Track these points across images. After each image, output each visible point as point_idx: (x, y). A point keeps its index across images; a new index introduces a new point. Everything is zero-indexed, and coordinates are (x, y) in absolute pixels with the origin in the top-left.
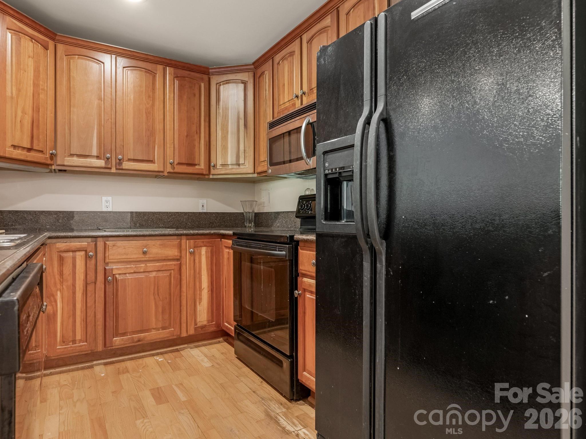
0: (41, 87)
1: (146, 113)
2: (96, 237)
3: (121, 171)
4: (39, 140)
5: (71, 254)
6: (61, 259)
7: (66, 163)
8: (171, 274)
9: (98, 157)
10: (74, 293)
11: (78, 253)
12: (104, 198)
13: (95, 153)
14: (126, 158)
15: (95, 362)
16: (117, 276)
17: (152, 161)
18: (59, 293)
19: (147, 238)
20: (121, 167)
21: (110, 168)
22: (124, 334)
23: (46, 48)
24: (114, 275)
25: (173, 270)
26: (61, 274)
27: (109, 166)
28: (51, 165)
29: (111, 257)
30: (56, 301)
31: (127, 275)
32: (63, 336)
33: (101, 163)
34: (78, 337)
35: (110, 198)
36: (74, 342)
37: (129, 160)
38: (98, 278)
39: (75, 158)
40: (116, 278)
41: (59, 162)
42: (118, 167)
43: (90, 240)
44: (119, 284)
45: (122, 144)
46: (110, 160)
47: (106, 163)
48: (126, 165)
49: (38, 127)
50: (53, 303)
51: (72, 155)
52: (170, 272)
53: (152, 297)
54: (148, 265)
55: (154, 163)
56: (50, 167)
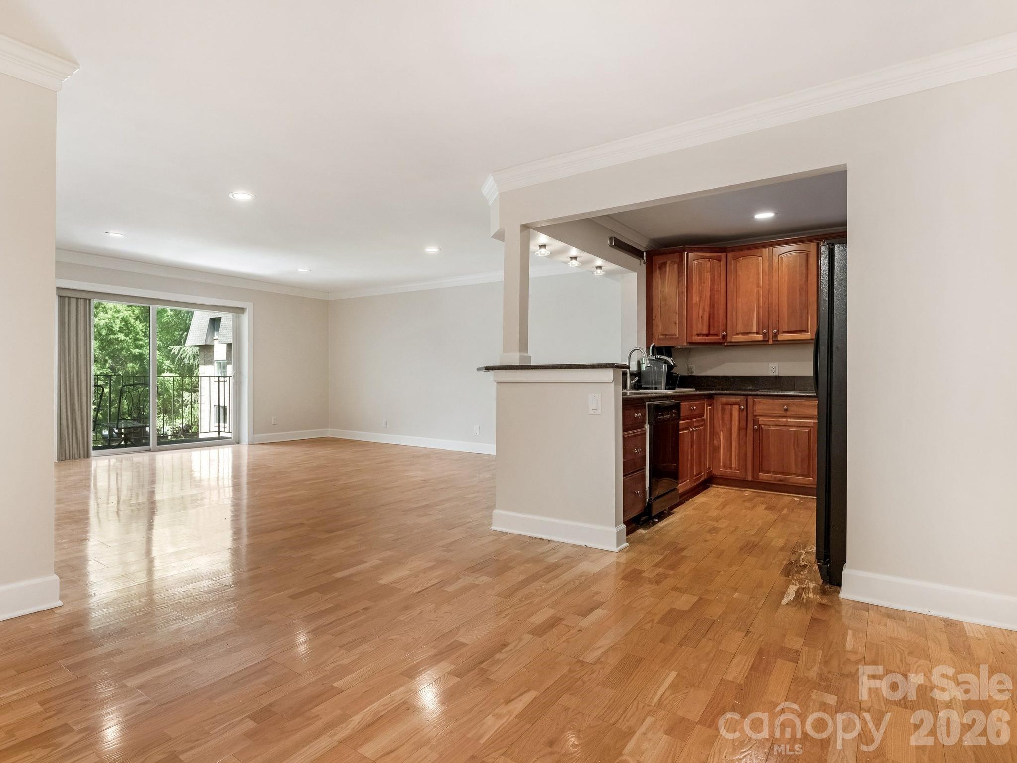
0: (715, 290)
1: (799, 289)
2: (748, 395)
3: (777, 343)
4: (714, 327)
5: (729, 407)
6: (723, 410)
7: (734, 340)
8: (810, 430)
9: (757, 333)
10: (731, 434)
11: (734, 406)
12: (771, 365)
13: (755, 330)
14: (781, 331)
15: (747, 489)
16: (763, 426)
17: (806, 331)
18: (721, 433)
19: (788, 398)
20: (776, 339)
21: (768, 341)
22: (768, 472)
23: (719, 260)
24: (760, 425)
25: (813, 427)
26: (723, 419)
27: (767, 339)
28: (724, 343)
29: (757, 411)
30: (720, 438)
31: (771, 426)
32: (724, 463)
33: (760, 337)
34: (734, 466)
35: (776, 365)
36: (731, 468)
37: (784, 332)
38: (749, 426)
39: (740, 336)
40: (762, 428)
41: (729, 340)
42: (774, 339)
43: (743, 397)
44: (764, 432)
45: (778, 319)
46: (767, 334)
47: (763, 337)
48: (781, 337)
49: (713, 318)
50: (718, 439)
51: (738, 334)
52: (809, 429)
53: (792, 447)
54: (789, 420)
55: (808, 332)
56: (723, 344)
